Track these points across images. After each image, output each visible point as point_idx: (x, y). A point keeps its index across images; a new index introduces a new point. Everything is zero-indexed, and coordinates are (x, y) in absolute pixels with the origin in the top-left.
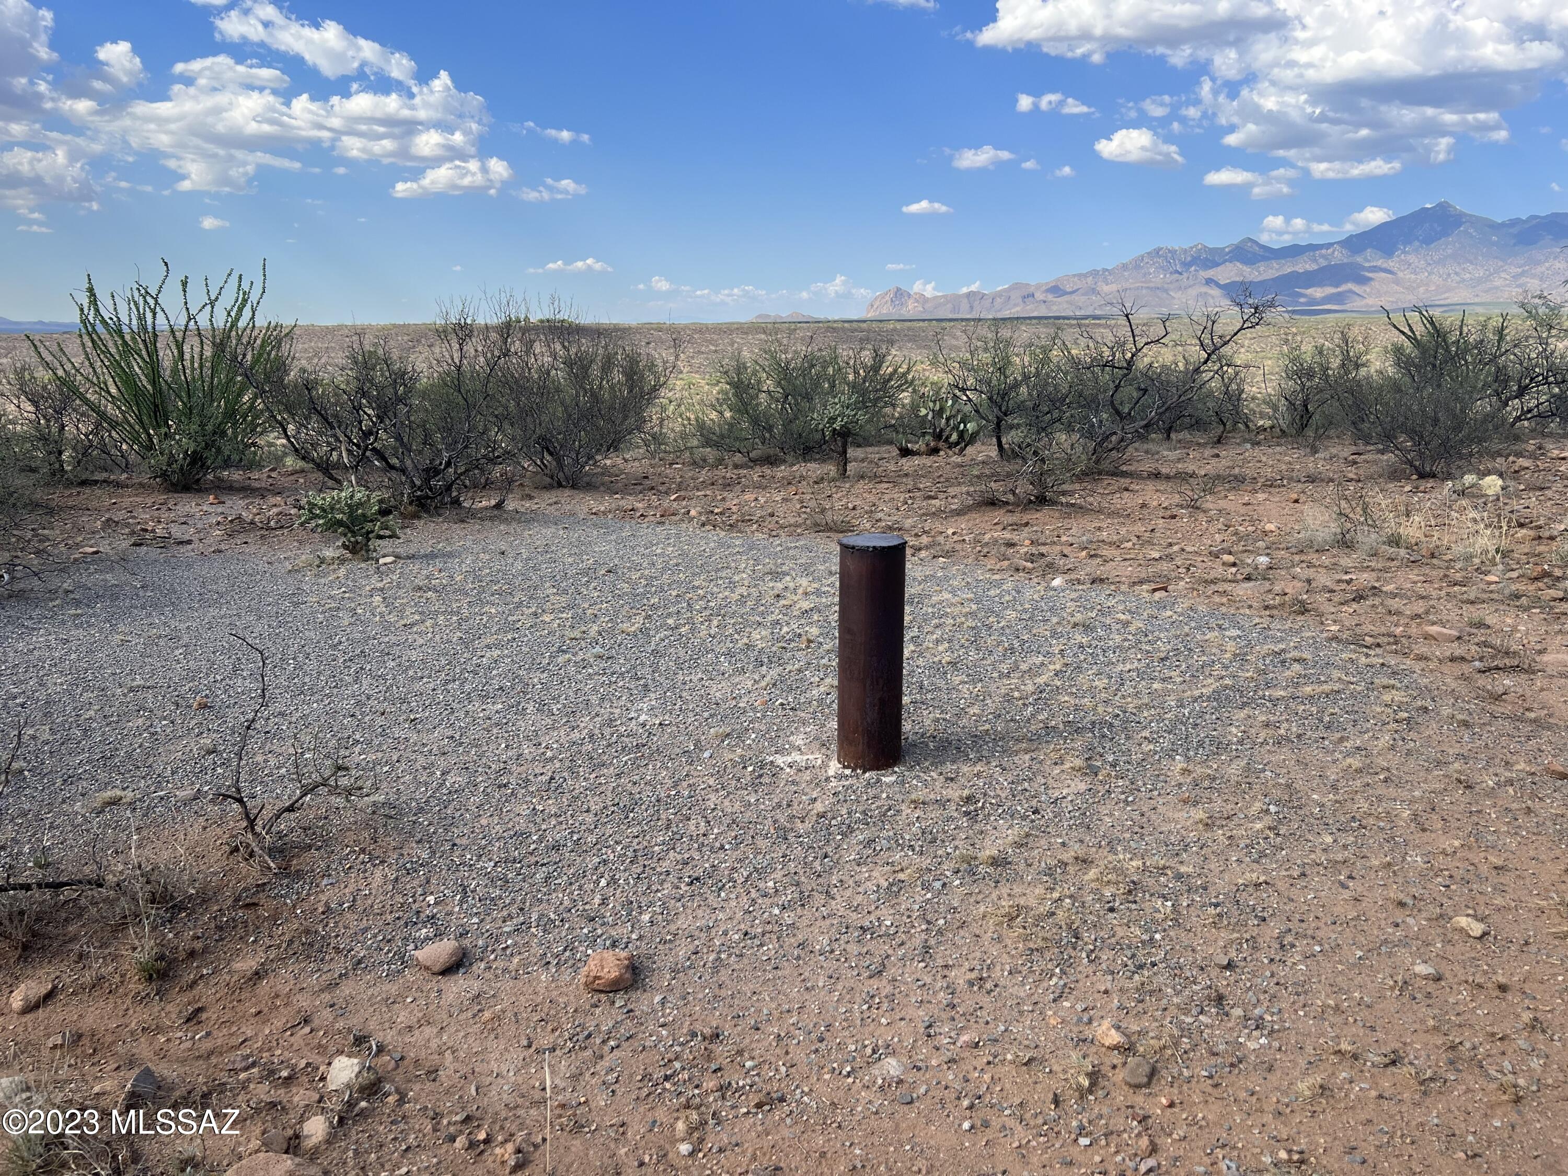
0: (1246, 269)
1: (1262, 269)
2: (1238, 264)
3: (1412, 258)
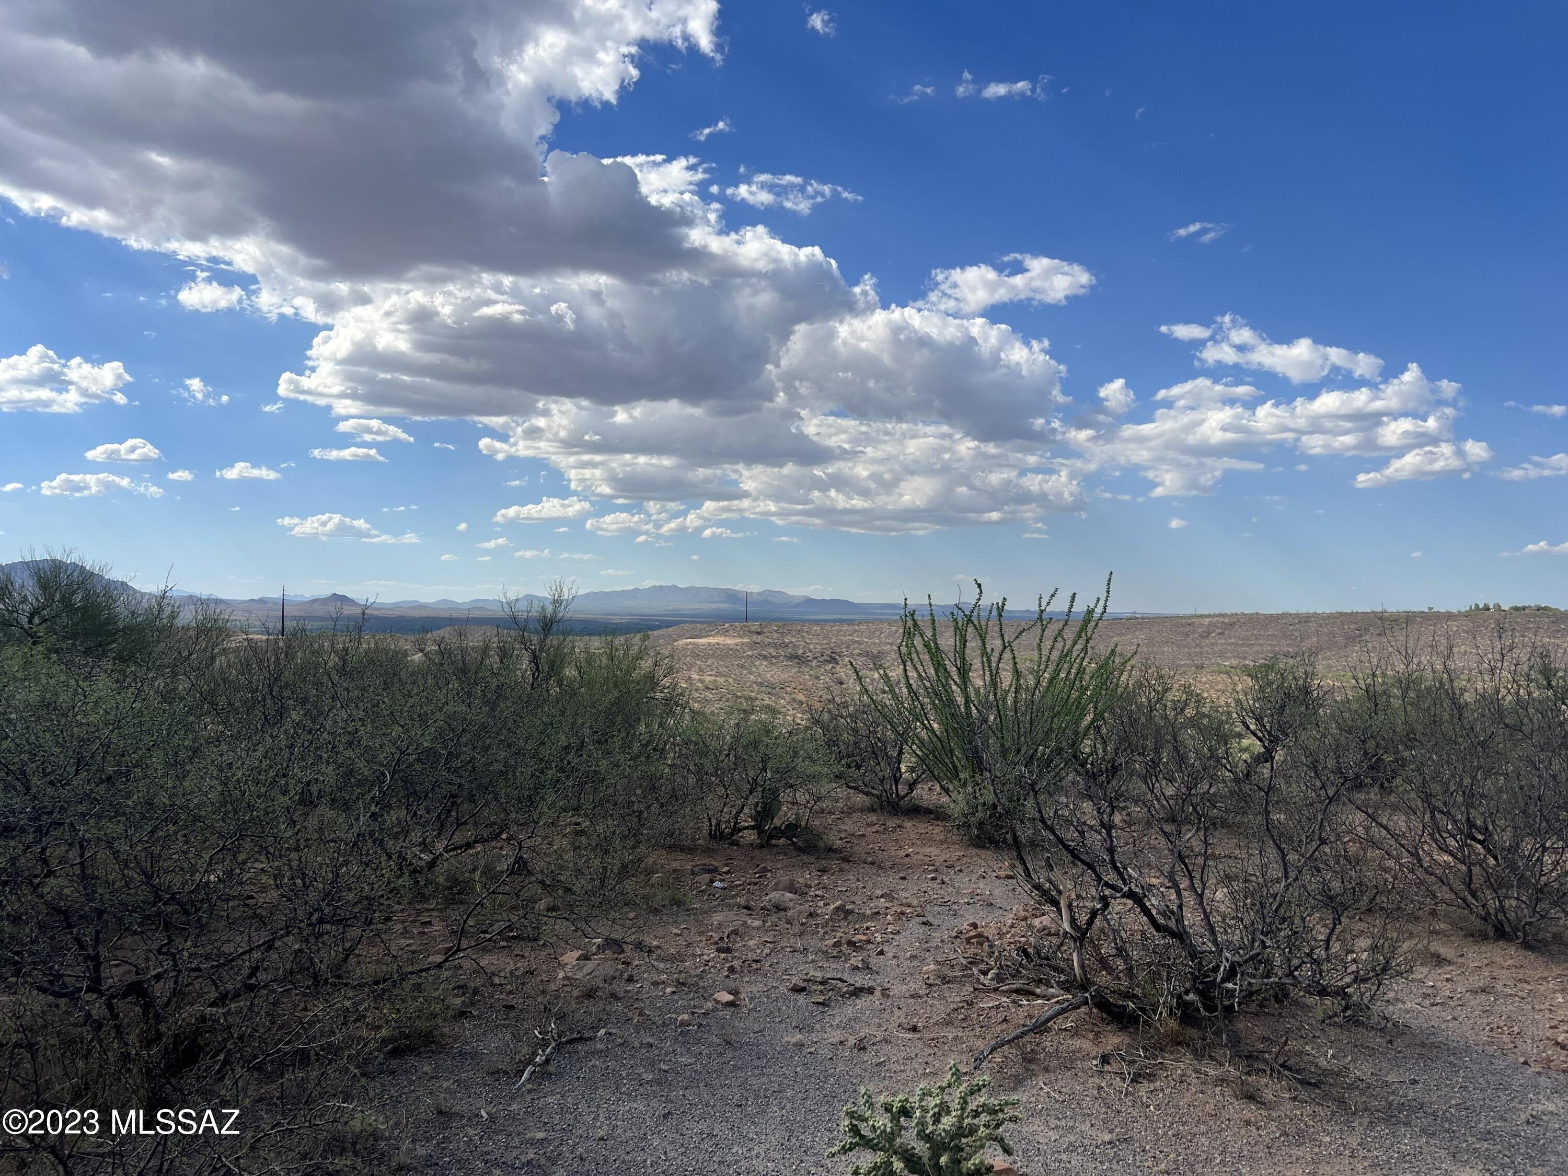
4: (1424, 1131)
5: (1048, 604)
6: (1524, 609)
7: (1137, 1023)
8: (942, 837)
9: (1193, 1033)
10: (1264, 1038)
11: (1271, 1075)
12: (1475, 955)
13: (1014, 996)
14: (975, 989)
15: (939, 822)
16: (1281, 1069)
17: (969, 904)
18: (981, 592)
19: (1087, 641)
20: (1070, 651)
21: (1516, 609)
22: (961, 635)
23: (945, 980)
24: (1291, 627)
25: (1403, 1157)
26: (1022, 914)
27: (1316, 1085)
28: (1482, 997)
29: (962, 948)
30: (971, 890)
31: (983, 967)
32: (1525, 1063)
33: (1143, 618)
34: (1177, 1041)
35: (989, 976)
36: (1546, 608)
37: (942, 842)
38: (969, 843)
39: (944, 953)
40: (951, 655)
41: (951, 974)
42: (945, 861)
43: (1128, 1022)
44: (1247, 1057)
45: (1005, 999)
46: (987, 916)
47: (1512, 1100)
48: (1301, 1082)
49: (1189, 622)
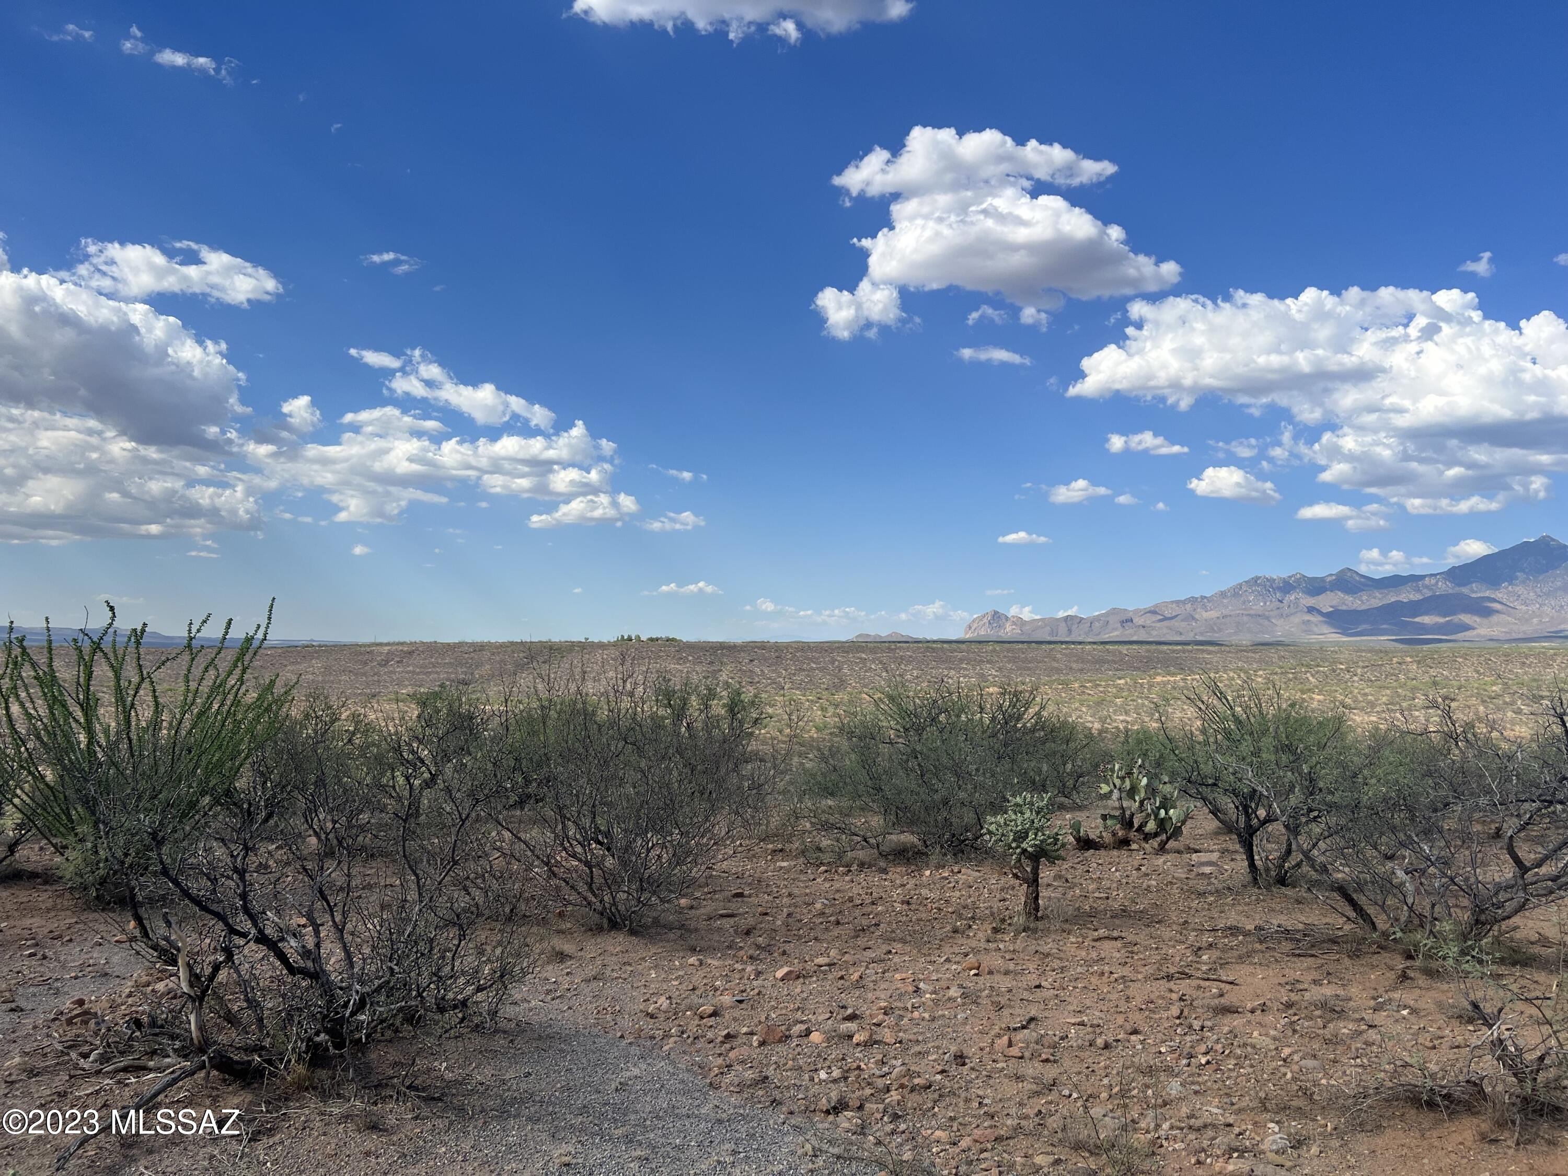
0: (1349, 599)
1: (1365, 598)
2: (1339, 593)
3: (1520, 589)
4: (529, 1119)
5: (199, 631)
6: (657, 639)
7: (262, 1076)
8: (50, 903)
9: (323, 1074)
10: (395, 1063)
11: (397, 1099)
12: (592, 947)
13: (121, 1075)
14: (71, 1077)
15: (47, 887)
16: (408, 1091)
17: (76, 978)
18: (114, 616)
19: (244, 671)
20: (224, 681)
21: (651, 640)
22: (85, 665)
23: (32, 1073)
24: (467, 656)
25: (509, 1147)
26: (145, 979)
27: (439, 1099)
28: (594, 984)
29: (61, 1031)
30: (81, 962)
31: (86, 1049)
32: (622, 1037)
33: (320, 646)
34: (302, 1087)
35: (91, 1059)
36: (673, 640)
37: (48, 910)
38: (84, 907)
39: (36, 1040)
40: (72, 689)
41: (43, 1065)
42: (51, 932)
43: (252, 1078)
44: (376, 1087)
45: (107, 1081)
46: (99, 989)
47: (607, 1072)
48: (425, 1099)
49: (368, 650)
